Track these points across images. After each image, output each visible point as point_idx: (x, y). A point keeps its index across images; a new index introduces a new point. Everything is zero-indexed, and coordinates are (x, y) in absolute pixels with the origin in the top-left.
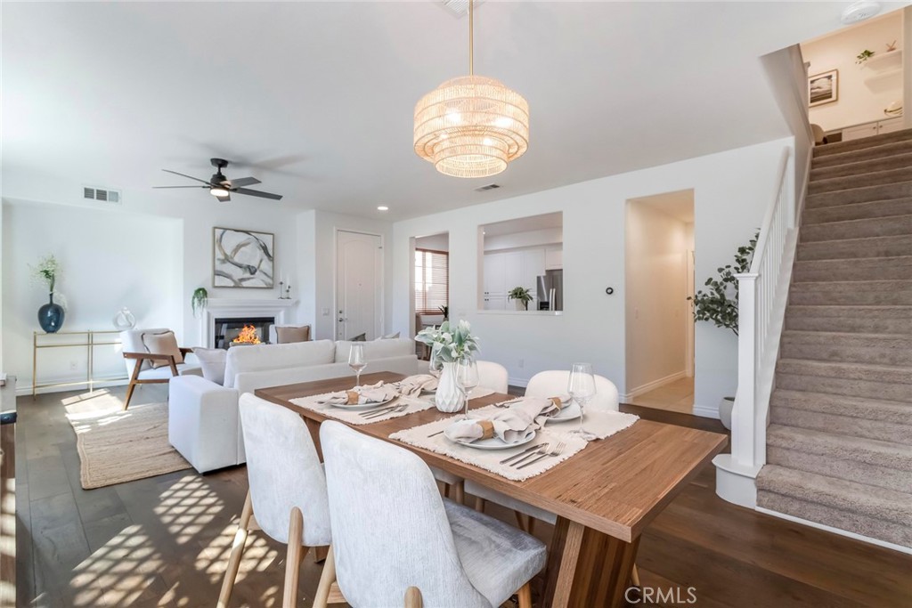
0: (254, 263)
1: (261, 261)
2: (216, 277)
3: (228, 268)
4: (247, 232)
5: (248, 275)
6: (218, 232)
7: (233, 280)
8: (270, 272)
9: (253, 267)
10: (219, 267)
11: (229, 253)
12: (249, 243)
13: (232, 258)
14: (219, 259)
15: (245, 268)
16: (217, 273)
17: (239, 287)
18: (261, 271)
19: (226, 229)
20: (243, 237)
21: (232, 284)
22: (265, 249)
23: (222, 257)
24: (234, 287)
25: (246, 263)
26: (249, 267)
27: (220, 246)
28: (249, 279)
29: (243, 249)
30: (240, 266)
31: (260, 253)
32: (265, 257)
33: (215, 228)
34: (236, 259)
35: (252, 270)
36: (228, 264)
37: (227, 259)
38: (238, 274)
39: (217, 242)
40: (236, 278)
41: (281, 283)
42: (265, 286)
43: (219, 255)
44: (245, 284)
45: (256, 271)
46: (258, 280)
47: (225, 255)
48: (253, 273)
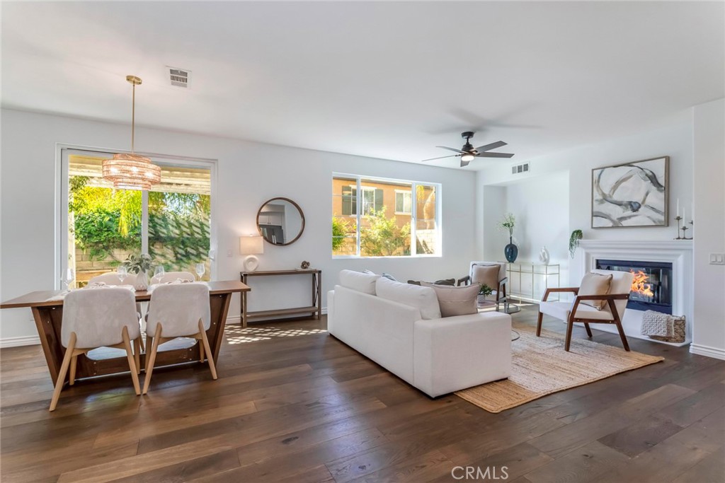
0: (637, 198)
1: (647, 194)
2: (594, 218)
3: (608, 208)
4: (629, 165)
5: (629, 213)
6: (597, 173)
7: (612, 221)
8: (661, 205)
9: (635, 203)
10: (598, 208)
11: (607, 191)
12: (631, 176)
13: (610, 196)
14: (597, 200)
15: (626, 205)
16: (594, 215)
17: (618, 227)
18: (647, 206)
19: (604, 168)
20: (624, 171)
21: (611, 224)
22: (653, 179)
23: (600, 197)
24: (612, 227)
25: (626, 199)
26: (630, 203)
27: (598, 186)
28: (630, 217)
29: (623, 184)
30: (620, 204)
31: (647, 184)
32: (654, 188)
33: (593, 170)
34: (616, 197)
35: (634, 207)
36: (607, 203)
37: (605, 199)
38: (617, 212)
39: (596, 183)
40: (615, 217)
41: (679, 219)
42: (654, 224)
43: (598, 196)
44: (624, 223)
45: (640, 206)
46: (642, 217)
47: (604, 194)
48: (634, 210)
